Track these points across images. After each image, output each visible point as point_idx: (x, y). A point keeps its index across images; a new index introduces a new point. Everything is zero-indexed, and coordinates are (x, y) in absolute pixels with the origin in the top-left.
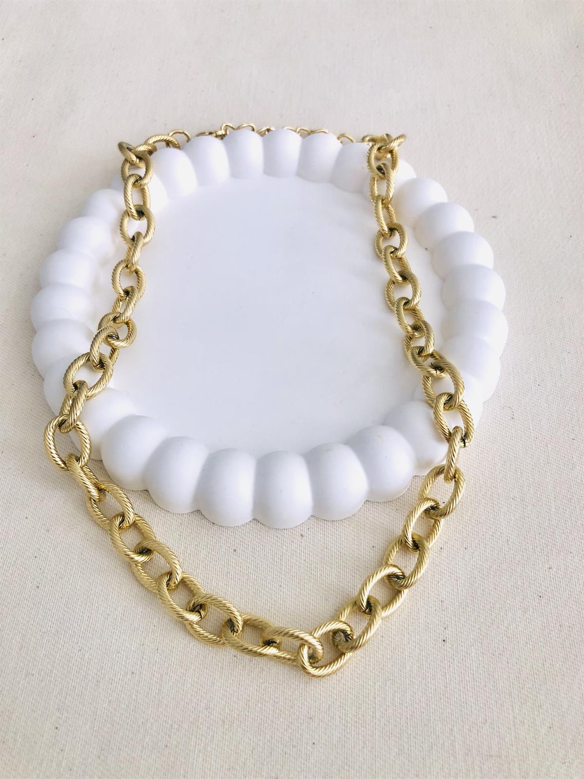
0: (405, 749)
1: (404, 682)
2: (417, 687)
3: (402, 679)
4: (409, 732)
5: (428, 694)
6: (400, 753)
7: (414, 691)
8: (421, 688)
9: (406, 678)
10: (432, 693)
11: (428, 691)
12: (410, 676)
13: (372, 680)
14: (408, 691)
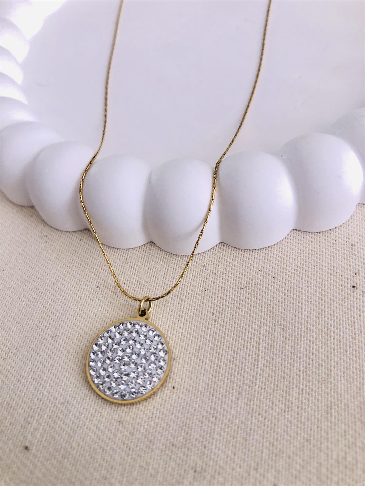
0: (294, 405)
1: (298, 329)
2: (315, 336)
3: (297, 325)
4: (301, 387)
5: (329, 344)
6: (287, 410)
7: (312, 339)
8: (320, 337)
9: (301, 325)
10: (335, 344)
11: (329, 342)
12: (307, 323)
13: (257, 323)
14: (303, 339)
